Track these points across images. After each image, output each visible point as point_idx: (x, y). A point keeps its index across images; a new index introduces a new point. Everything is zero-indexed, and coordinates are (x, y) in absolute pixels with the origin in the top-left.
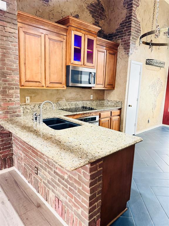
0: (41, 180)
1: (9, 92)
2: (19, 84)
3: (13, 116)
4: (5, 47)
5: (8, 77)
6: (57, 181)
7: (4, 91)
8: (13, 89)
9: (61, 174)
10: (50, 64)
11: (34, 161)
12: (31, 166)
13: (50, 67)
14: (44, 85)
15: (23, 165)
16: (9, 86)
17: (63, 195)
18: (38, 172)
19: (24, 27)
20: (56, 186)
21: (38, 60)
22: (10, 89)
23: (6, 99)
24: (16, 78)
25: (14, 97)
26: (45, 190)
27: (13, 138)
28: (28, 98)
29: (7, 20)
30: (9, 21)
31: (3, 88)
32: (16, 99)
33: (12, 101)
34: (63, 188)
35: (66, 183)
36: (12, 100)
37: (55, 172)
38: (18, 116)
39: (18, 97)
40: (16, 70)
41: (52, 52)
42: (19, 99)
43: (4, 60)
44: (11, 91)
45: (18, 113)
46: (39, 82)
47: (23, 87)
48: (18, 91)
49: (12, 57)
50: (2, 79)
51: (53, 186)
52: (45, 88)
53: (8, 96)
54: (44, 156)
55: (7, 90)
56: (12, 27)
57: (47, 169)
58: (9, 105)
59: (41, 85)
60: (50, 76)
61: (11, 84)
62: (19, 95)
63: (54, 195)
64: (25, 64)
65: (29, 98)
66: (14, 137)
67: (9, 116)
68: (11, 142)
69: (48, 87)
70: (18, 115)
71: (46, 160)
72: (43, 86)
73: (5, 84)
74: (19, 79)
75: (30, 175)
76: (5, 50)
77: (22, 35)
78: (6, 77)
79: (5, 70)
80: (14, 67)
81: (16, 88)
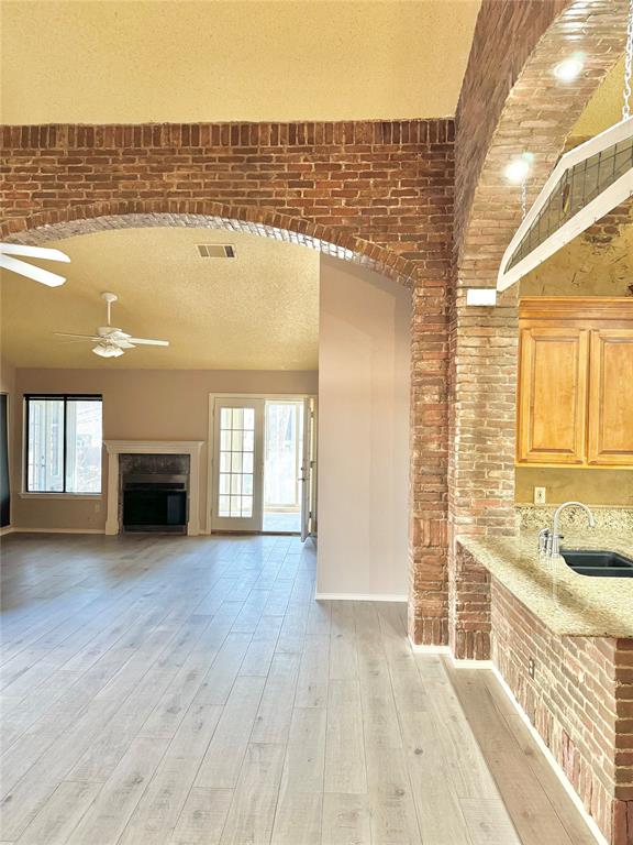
0: (539, 691)
1: (490, 475)
2: (514, 456)
3: (495, 532)
4: (489, 378)
5: (489, 443)
6: (567, 691)
7: (480, 472)
8: (499, 468)
9: (574, 673)
10: (602, 401)
11: (528, 642)
12: (522, 657)
13: (601, 410)
14: (583, 459)
15: (508, 654)
16: (490, 461)
17: (576, 724)
18: (536, 670)
19: (535, 327)
20: (566, 704)
21: (569, 398)
22: (492, 468)
23: (481, 491)
24: (508, 444)
25: (501, 487)
26: (546, 717)
27: (492, 585)
28: (541, 491)
29: (495, 323)
30: (500, 323)
31: (477, 467)
32: (505, 492)
33: (494, 497)
34: (576, 707)
35: (580, 693)
36: (496, 493)
37: (564, 669)
38: (507, 533)
39: (511, 487)
40: (508, 425)
41: (610, 370)
42: (511, 492)
43: (484, 406)
44: (495, 474)
45: (508, 527)
46: (570, 451)
47: (524, 465)
48: (512, 473)
49: (502, 398)
50: (477, 446)
51: (561, 705)
52: (585, 466)
53: (487, 483)
54: (546, 630)
55: (486, 470)
56: (505, 334)
57: (551, 662)
58: (489, 504)
59: (574, 459)
60: (601, 433)
61: (496, 458)
62: (513, 483)
63: (562, 728)
64: (532, 408)
65: (543, 490)
66: (495, 583)
67: (486, 530)
68: (488, 596)
69: (593, 463)
70: (507, 530)
71: (549, 638)
72: (580, 462)
73: (483, 457)
74: (514, 446)
75: (521, 679)
76: (486, 386)
77: (529, 345)
78: (485, 442)
79: (485, 427)
80: (505, 420)
81: (507, 467)
